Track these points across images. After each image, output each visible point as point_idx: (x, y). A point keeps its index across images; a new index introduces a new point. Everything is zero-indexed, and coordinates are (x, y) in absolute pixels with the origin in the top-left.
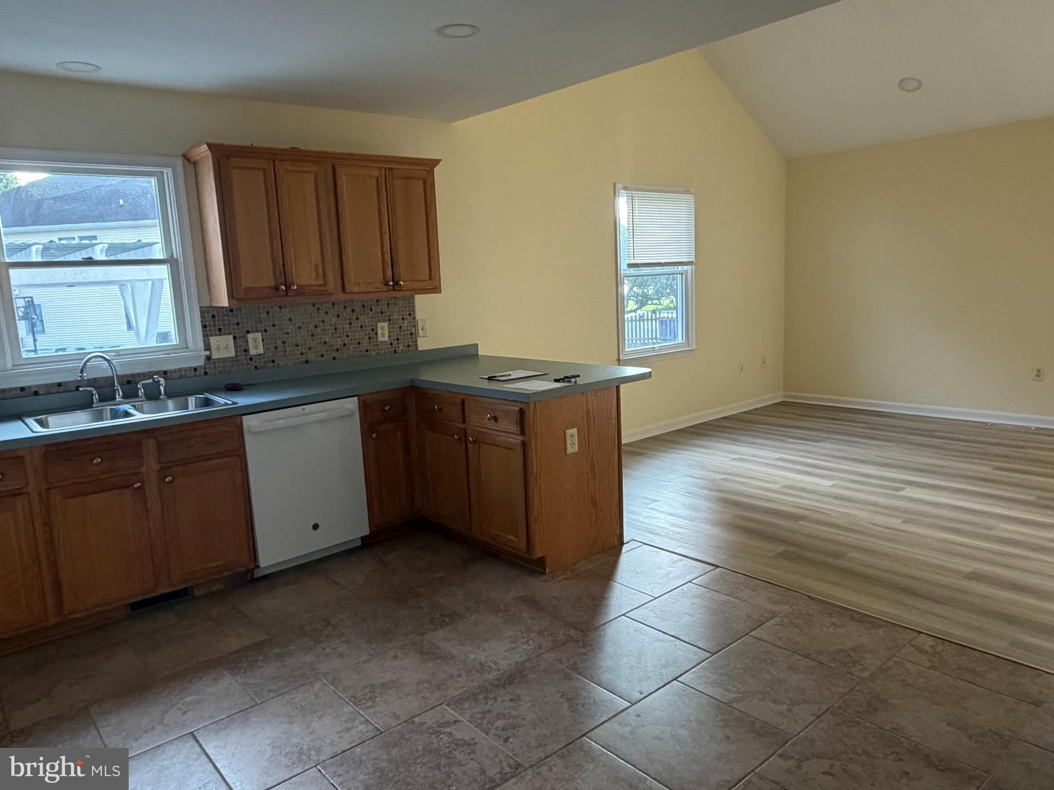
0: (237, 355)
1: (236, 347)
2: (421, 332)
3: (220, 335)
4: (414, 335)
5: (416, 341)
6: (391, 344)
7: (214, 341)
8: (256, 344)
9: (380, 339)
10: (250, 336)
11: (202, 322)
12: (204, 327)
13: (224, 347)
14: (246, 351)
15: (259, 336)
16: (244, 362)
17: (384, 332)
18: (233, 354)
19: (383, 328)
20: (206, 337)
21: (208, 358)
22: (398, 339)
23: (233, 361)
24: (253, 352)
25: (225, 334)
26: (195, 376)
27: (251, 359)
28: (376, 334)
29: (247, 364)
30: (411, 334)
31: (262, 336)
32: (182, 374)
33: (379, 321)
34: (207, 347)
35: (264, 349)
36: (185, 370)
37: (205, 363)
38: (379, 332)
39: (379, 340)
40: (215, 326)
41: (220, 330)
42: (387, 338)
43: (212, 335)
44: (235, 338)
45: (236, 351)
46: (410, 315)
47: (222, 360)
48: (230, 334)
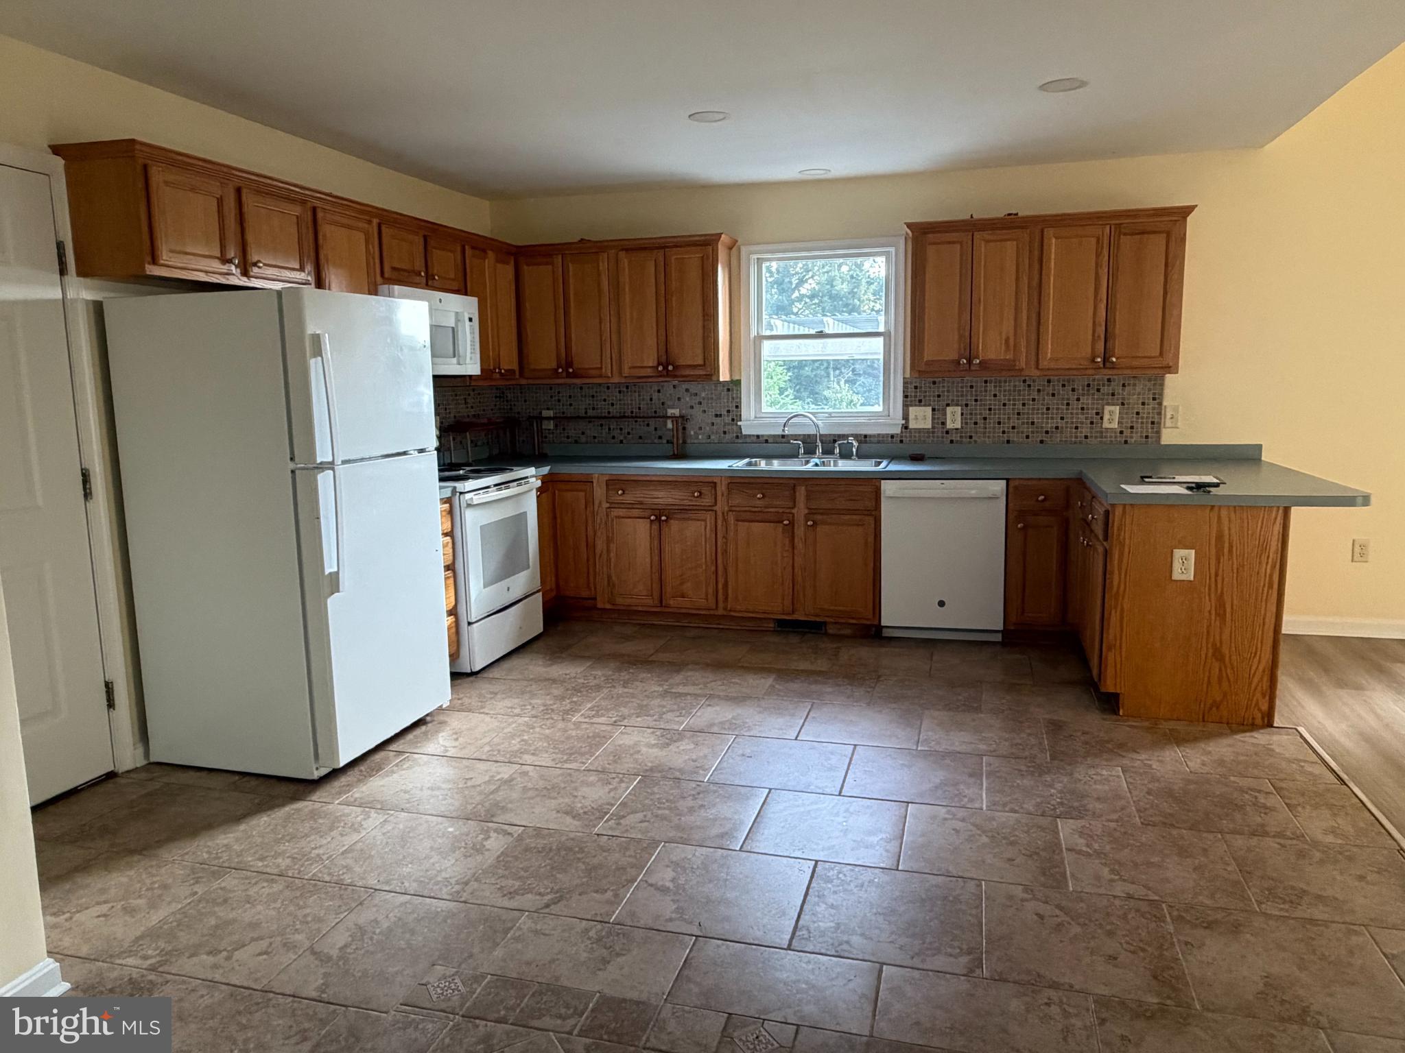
0: (933, 427)
1: (933, 419)
2: (1168, 423)
3: (920, 406)
4: (1156, 425)
5: (1158, 433)
6: (1121, 432)
7: (913, 411)
8: (954, 417)
9: (1106, 425)
10: (949, 410)
11: (904, 392)
12: (906, 397)
13: (922, 418)
14: (944, 424)
15: (958, 409)
16: (940, 435)
17: (1112, 417)
18: (930, 426)
19: (1111, 413)
20: (906, 406)
21: (906, 427)
22: (1132, 427)
23: (928, 432)
24: (949, 425)
25: (925, 405)
26: (892, 443)
27: (947, 432)
28: (1102, 418)
29: (943, 437)
30: (1153, 423)
31: (962, 409)
32: (880, 439)
33: (1108, 404)
34: (906, 417)
35: (962, 423)
36: (883, 436)
37: (902, 432)
38: (1106, 417)
39: (1104, 426)
40: (916, 396)
41: (920, 401)
42: (1115, 425)
43: (912, 406)
44: (933, 410)
45: (933, 423)
46: (1154, 399)
47: (919, 431)
48: (929, 405)
